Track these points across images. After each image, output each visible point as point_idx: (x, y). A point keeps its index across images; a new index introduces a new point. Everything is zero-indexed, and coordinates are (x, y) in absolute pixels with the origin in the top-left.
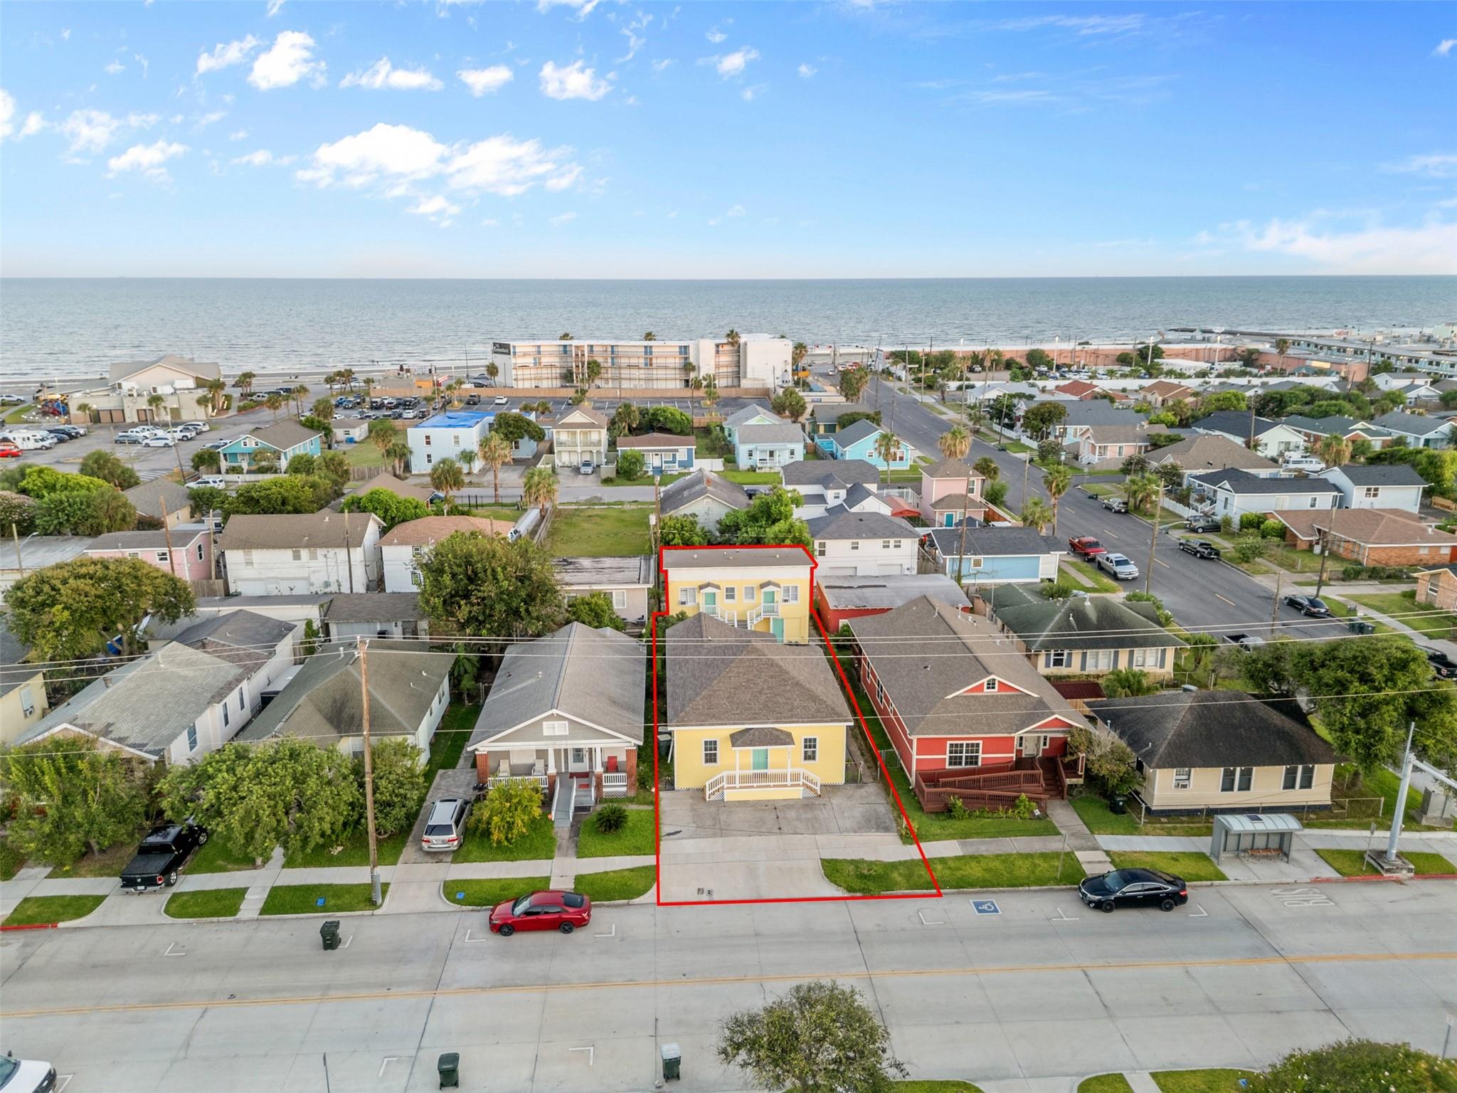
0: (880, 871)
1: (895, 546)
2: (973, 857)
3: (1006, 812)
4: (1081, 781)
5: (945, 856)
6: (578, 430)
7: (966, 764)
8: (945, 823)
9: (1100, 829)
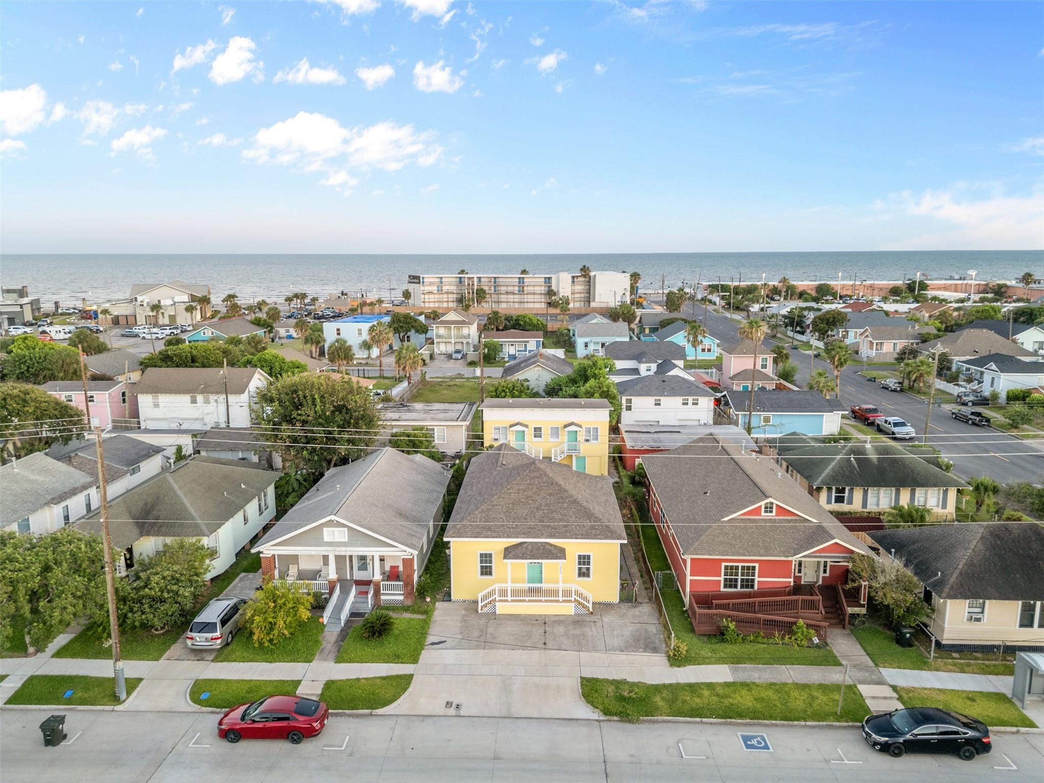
0: (641, 693)
1: (694, 404)
2: (744, 685)
3: (783, 639)
4: (863, 611)
5: (713, 681)
6: (453, 326)
7: (742, 587)
8: (717, 647)
9: (885, 662)
